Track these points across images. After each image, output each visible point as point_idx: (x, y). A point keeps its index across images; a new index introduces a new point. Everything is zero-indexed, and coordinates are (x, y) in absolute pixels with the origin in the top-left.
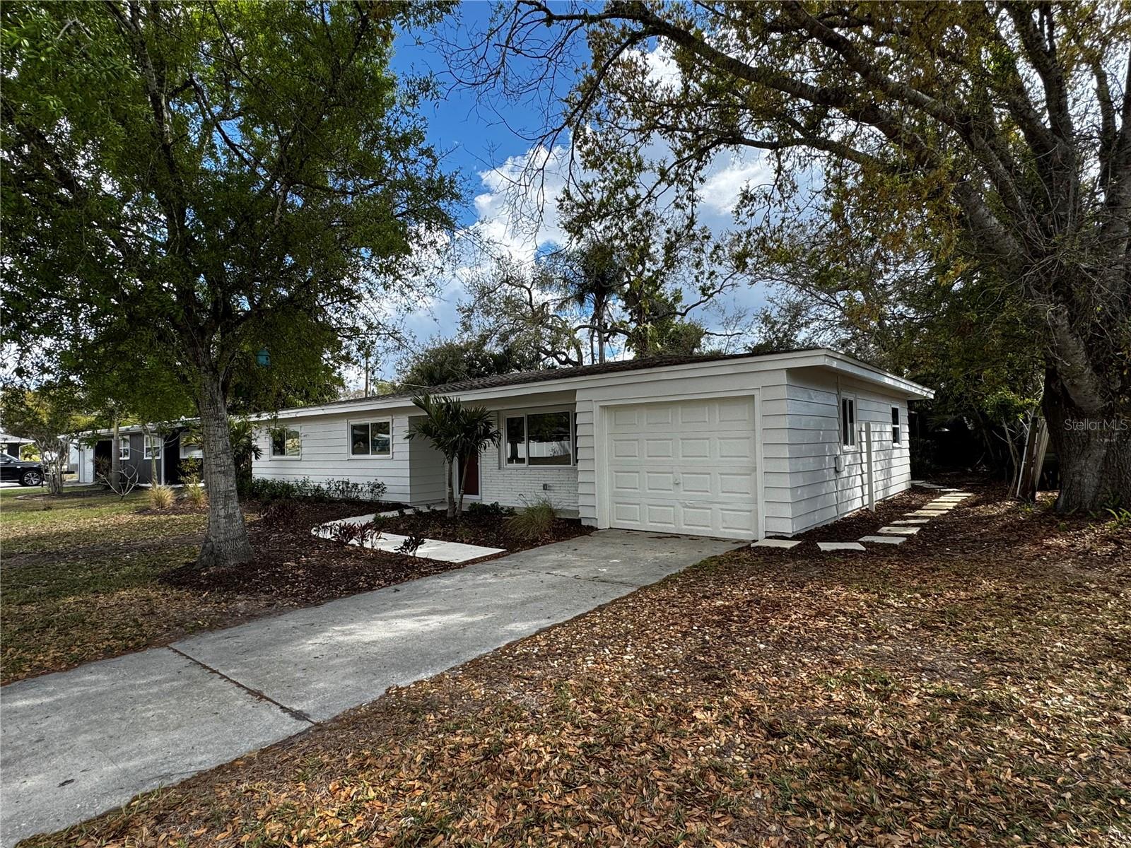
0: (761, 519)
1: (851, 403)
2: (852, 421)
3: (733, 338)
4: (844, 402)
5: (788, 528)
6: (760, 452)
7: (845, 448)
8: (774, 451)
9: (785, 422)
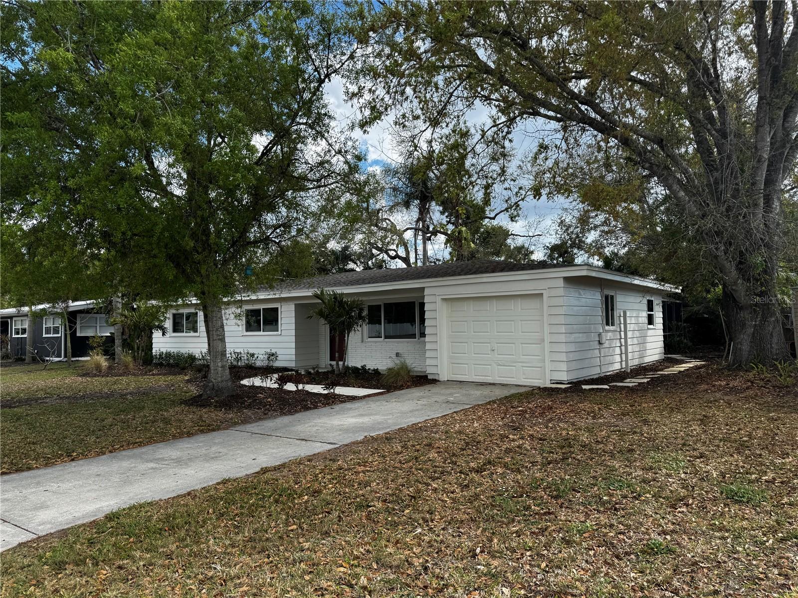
0: (548, 372)
1: (612, 297)
2: (612, 310)
3: (534, 238)
4: (607, 297)
5: (564, 377)
6: (547, 329)
7: (607, 328)
8: (555, 329)
9: (562, 311)
